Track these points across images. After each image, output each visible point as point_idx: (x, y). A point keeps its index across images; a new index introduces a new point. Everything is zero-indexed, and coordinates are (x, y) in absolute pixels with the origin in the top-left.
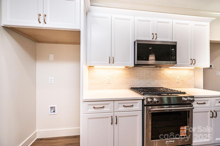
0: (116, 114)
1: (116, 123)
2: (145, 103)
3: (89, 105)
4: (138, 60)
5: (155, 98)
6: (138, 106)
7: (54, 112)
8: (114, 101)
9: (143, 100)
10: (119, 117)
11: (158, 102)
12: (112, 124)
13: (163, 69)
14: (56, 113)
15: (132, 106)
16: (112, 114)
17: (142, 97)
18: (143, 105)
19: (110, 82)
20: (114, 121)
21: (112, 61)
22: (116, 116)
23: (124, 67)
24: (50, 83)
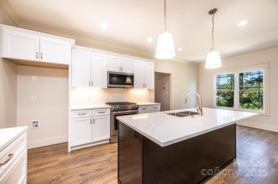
0: (94, 118)
1: (94, 123)
2: (112, 109)
3: (75, 113)
4: (109, 84)
5: (118, 106)
6: (108, 112)
7: (36, 126)
8: (92, 109)
9: (111, 108)
10: (96, 119)
11: (118, 108)
12: (91, 124)
13: (130, 90)
14: (39, 127)
15: (104, 112)
16: (91, 118)
17: (110, 107)
18: (111, 111)
19: (90, 99)
20: (92, 122)
21: (91, 84)
22: (94, 119)
23: (101, 88)
24: (32, 101)
